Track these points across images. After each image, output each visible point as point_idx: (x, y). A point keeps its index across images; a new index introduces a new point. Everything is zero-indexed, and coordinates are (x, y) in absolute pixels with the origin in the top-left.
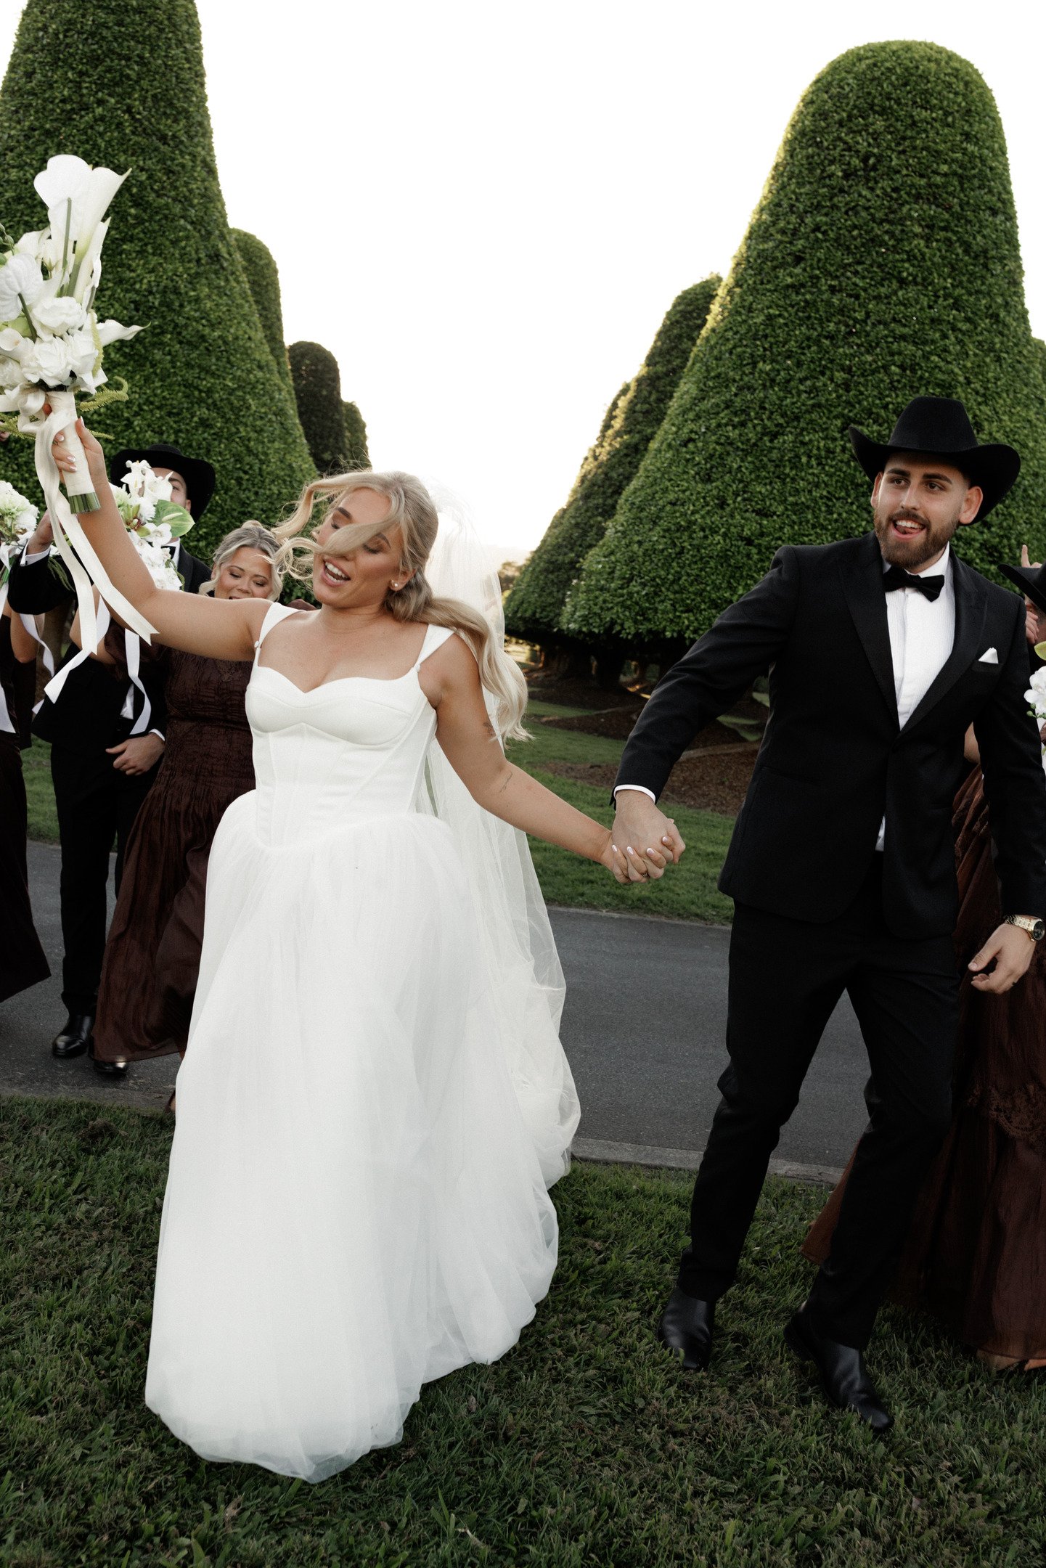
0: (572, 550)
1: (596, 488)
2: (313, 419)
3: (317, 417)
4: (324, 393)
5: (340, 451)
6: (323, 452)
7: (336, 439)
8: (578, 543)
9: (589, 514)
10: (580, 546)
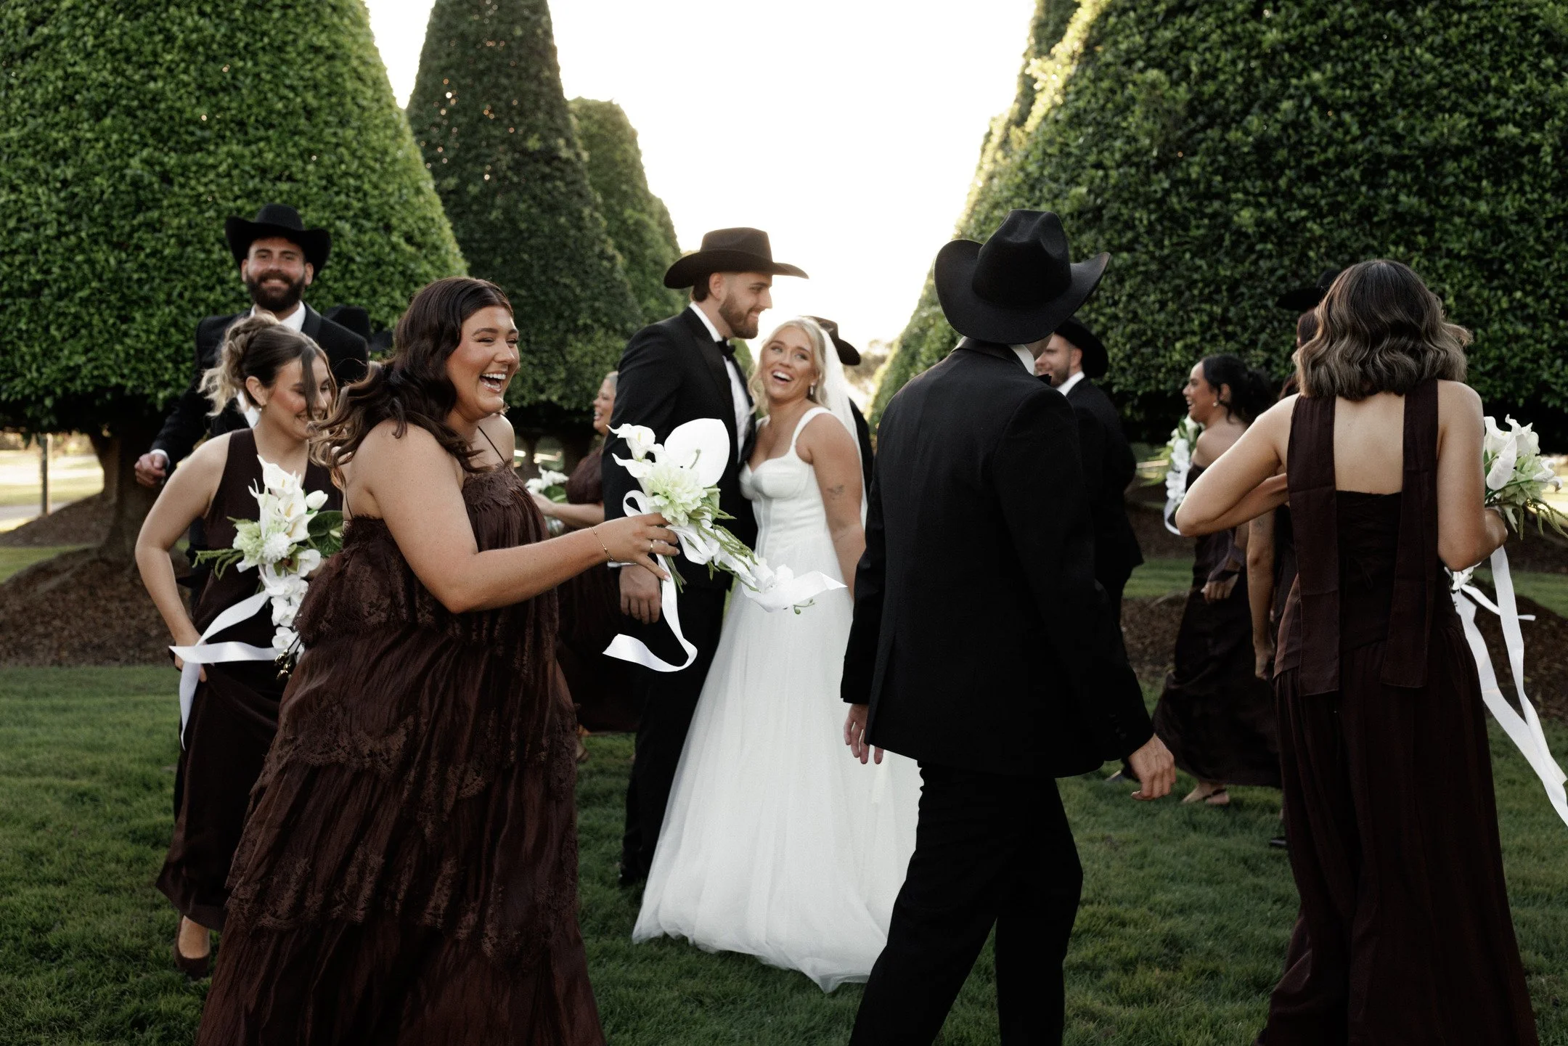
0: (1073, 181)
1: (1112, 20)
2: (504, 81)
3: (509, 76)
4: (518, 32)
5: (559, 132)
6: (525, 138)
7: (550, 114)
8: (1092, 158)
9: (1105, 84)
10: (1098, 165)
